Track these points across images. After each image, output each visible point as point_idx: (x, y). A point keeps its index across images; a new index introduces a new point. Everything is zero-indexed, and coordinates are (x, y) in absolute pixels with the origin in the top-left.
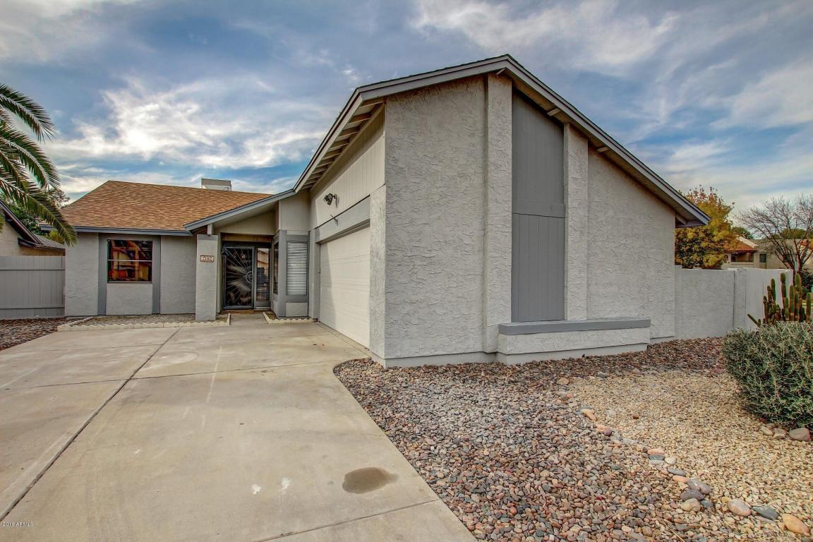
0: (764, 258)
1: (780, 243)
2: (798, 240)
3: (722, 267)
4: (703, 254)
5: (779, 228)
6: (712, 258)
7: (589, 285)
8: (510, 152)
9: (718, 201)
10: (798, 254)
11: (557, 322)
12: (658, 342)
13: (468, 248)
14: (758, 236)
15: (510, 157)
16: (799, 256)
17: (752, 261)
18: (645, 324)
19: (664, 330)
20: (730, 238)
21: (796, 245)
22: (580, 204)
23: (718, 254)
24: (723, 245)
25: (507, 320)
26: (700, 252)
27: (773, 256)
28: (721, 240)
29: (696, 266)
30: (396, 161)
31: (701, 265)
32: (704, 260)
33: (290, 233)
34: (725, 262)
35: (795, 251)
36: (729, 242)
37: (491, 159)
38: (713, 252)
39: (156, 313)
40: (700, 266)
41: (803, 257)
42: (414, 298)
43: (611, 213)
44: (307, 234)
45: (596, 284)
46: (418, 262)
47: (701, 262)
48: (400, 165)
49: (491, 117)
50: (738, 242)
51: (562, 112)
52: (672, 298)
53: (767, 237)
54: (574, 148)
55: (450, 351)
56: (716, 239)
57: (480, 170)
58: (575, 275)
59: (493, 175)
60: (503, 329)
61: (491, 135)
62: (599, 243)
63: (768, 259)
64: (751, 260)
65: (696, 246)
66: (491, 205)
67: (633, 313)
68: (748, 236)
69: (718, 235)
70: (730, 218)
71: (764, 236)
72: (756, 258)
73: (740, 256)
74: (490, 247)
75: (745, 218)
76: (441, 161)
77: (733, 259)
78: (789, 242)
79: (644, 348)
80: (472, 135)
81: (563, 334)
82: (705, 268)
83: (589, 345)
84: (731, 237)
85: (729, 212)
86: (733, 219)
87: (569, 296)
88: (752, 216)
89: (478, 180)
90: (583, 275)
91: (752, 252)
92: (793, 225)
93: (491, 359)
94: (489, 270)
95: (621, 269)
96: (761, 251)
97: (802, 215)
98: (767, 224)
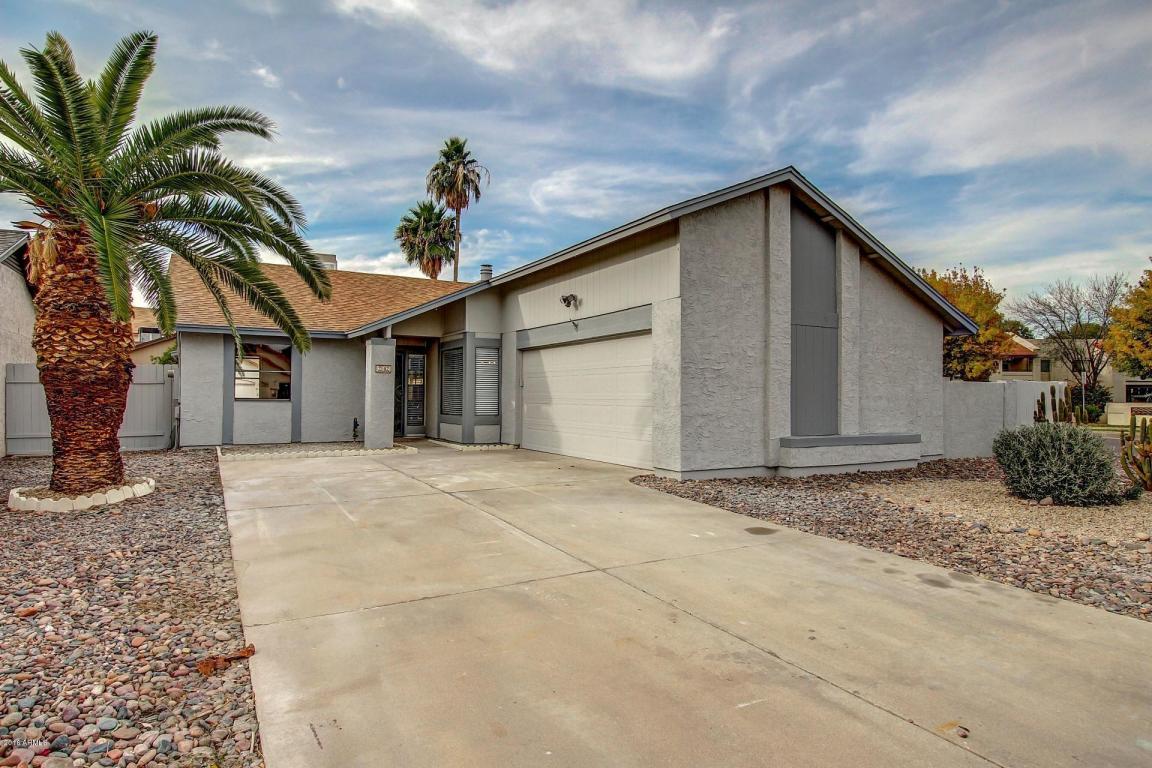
0: (1046, 366)
1: (1067, 344)
2: (1091, 341)
3: (991, 378)
4: (966, 361)
5: (1067, 324)
6: (977, 367)
7: (860, 398)
8: (789, 262)
9: (984, 287)
10: (1091, 360)
11: (832, 436)
12: (928, 460)
13: (751, 360)
14: (1039, 335)
15: (789, 266)
16: (1093, 363)
17: (1031, 371)
18: (915, 439)
19: (933, 447)
20: (1000, 339)
21: (1089, 348)
22: (852, 314)
23: (985, 360)
24: (991, 349)
25: (787, 434)
26: (961, 357)
27: (1059, 363)
28: (989, 341)
29: (956, 378)
30: (689, 273)
31: (964, 377)
32: (967, 369)
33: (478, 336)
34: (995, 372)
35: (1088, 356)
36: (999, 345)
37: (773, 269)
38: (979, 358)
39: (296, 441)
40: (961, 378)
41: (1098, 365)
42: (707, 410)
43: (881, 322)
44: (498, 337)
45: (867, 397)
46: (708, 375)
47: (962, 372)
48: (693, 277)
49: (772, 227)
50: (1012, 344)
51: (836, 219)
52: (941, 413)
53: (1051, 335)
54: (848, 256)
55: (737, 464)
56: (982, 340)
57: (761, 281)
58: (848, 389)
59: (774, 285)
60: (785, 443)
61: (773, 245)
62: (869, 354)
63: (1052, 368)
64: (1029, 369)
65: (956, 350)
66: (773, 316)
67: (902, 428)
68: (1026, 334)
69: (986, 335)
70: (1000, 309)
71: (1046, 335)
72: (1037, 366)
73: (1016, 363)
74: (772, 360)
75: (1020, 309)
76: (727, 273)
77: (1005, 368)
78: (1080, 343)
79: (914, 465)
80: (754, 245)
81: (840, 448)
82: (968, 380)
83: (863, 460)
84: (1001, 337)
85: (999, 301)
86: (1005, 311)
87: (843, 410)
88: (1030, 306)
89: (760, 291)
90: (854, 387)
91: (1031, 357)
92: (1084, 319)
93: (772, 472)
94: (771, 382)
95: (890, 382)
96: (1042, 355)
97: (1096, 305)
98: (1050, 318)
